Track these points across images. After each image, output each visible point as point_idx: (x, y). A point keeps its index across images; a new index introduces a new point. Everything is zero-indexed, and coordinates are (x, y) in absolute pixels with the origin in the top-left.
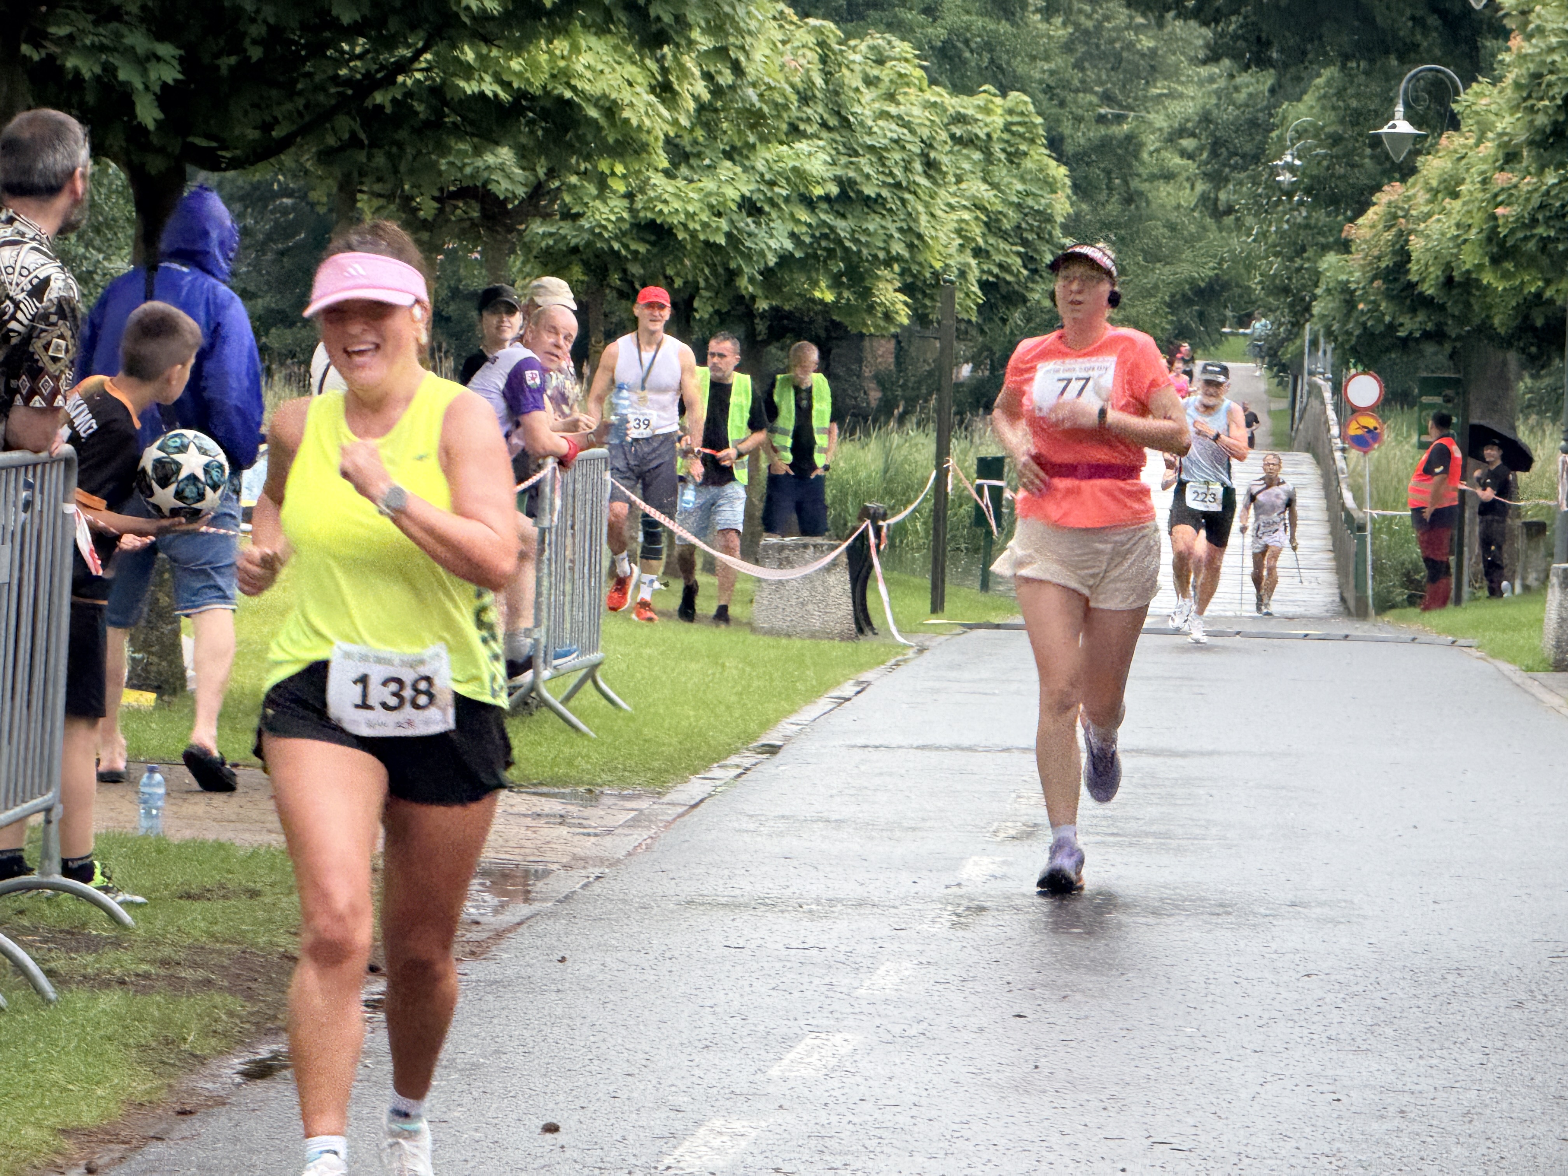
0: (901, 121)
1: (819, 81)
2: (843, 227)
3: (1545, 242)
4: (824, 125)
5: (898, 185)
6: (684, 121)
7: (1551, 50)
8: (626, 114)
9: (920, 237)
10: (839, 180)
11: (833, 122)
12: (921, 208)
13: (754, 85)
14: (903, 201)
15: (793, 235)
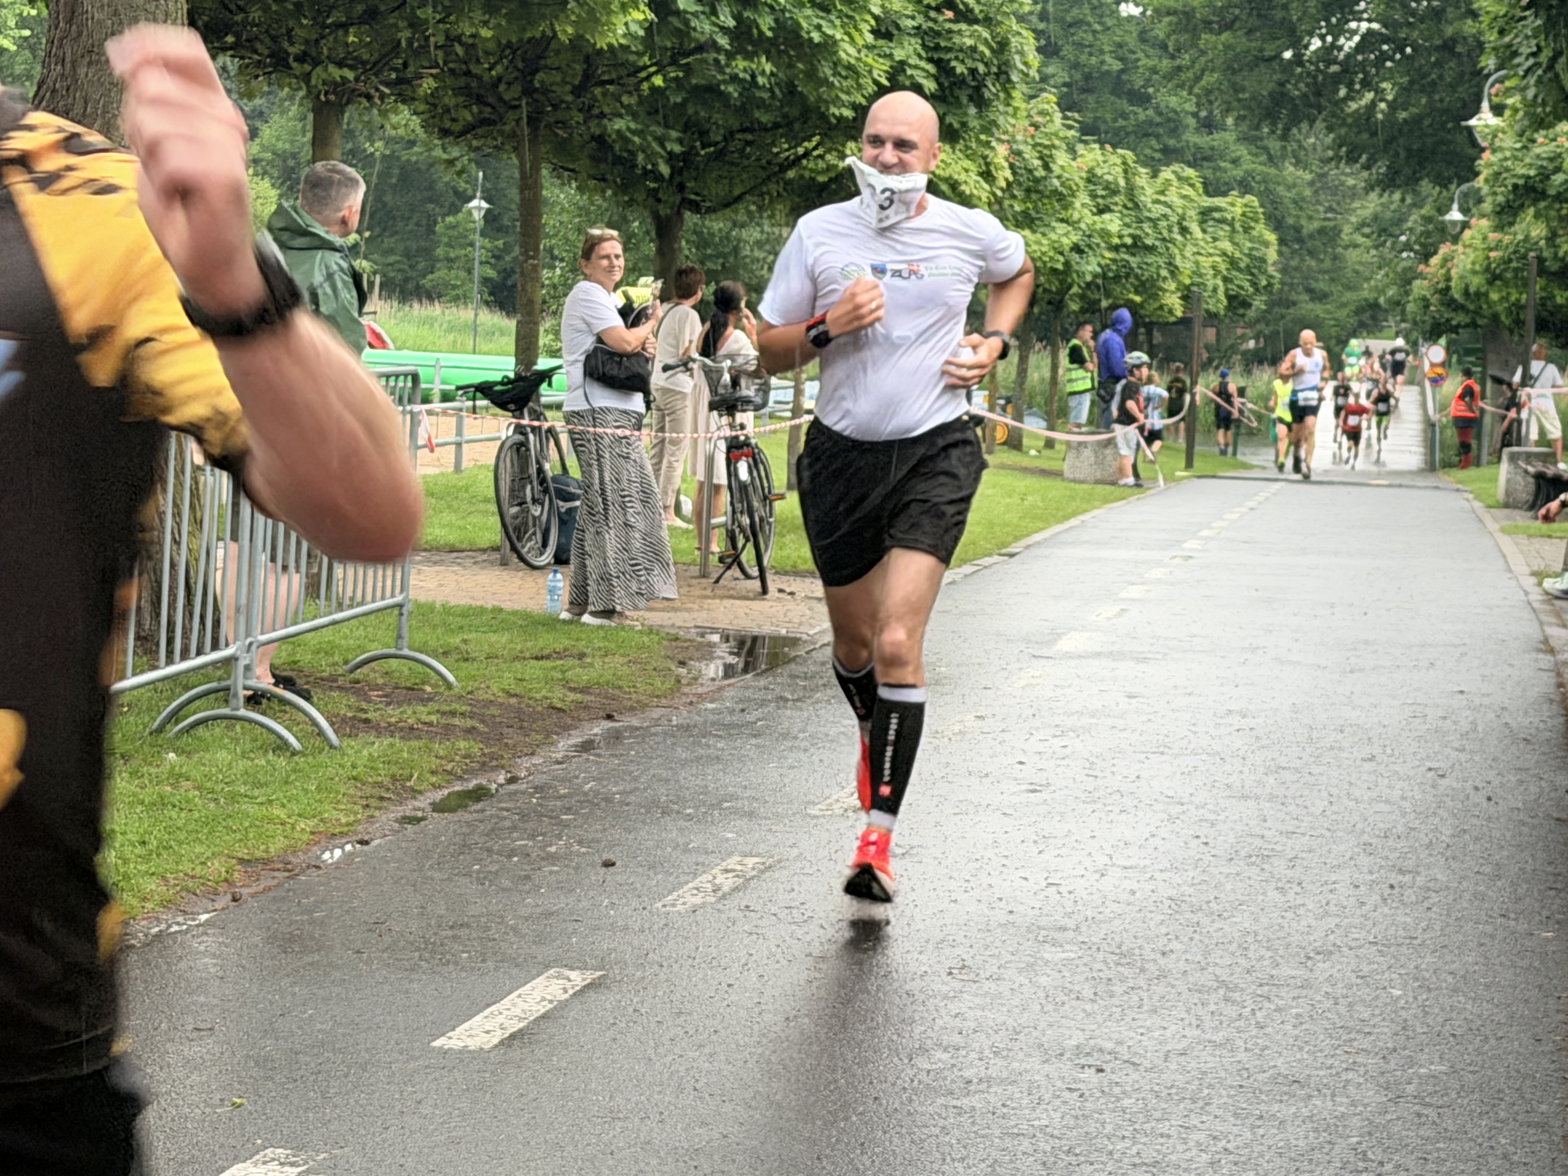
0: (1166, 204)
1: (1122, 182)
2: (1134, 261)
3: (1516, 270)
4: (1125, 206)
5: (1164, 240)
6: (999, 193)
7: (1506, 159)
8: (963, 187)
9: (1176, 267)
10: (1131, 236)
11: (1130, 205)
12: (1176, 251)
13: (1059, 177)
14: (1168, 249)
15: (1099, 265)
